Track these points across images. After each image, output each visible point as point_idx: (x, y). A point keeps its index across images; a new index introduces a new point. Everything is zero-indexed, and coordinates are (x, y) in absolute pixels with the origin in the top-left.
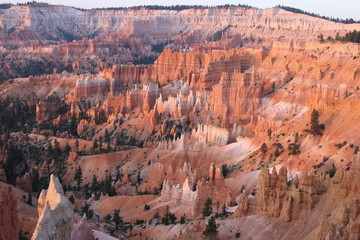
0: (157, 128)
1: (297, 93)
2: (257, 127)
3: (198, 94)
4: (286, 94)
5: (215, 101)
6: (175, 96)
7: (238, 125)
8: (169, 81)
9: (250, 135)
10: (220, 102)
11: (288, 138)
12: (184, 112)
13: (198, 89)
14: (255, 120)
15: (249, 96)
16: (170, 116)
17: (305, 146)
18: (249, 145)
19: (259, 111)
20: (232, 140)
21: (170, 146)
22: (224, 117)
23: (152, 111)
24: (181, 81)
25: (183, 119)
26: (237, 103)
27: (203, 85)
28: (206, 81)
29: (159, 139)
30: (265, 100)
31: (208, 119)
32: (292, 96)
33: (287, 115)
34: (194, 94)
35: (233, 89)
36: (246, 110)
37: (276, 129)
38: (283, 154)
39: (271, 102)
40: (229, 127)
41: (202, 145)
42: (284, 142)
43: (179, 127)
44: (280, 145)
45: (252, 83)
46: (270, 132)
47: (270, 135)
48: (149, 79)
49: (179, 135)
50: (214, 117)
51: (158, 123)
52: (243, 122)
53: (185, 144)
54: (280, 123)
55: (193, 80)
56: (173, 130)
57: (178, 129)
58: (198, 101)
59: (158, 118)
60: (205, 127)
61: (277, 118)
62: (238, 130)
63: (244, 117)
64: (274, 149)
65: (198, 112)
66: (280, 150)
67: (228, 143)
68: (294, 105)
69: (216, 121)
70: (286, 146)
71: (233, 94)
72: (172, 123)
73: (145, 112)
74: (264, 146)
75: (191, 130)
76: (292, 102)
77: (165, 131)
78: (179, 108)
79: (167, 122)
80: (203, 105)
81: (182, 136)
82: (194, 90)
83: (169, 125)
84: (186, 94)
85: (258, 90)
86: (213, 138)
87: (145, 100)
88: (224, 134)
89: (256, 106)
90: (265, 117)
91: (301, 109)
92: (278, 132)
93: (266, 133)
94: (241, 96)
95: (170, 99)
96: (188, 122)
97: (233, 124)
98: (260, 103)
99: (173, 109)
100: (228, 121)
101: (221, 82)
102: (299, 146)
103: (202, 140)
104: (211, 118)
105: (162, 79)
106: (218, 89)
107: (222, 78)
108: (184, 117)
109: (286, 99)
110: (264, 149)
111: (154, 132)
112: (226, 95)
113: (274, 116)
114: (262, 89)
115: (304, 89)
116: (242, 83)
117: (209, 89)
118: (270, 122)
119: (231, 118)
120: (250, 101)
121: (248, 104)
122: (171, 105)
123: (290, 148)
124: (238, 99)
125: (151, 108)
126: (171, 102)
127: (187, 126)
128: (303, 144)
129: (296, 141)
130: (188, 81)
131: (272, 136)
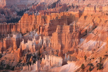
0: (22, 58)
1: (100, 35)
2: (78, 55)
3: (45, 38)
4: (94, 35)
5: (54, 41)
6: (32, 40)
7: (67, 54)
8: (27, 32)
9: (74, 59)
10: (57, 42)
11: (96, 60)
12: (37, 48)
13: (44, 35)
14: (77, 51)
15: (73, 38)
16: (29, 51)
17: (106, 64)
18: (74, 65)
19: (79, 46)
20: (64, 63)
21: (30, 69)
22: (60, 50)
23: (19, 49)
24: (35, 31)
25: (36, 52)
26: (66, 42)
27: (47, 33)
28: (49, 31)
29: (24, 65)
30: (82, 39)
31: (51, 52)
32: (97, 37)
33: (94, 48)
34: (42, 38)
35: (64, 34)
36: (72, 46)
37: (89, 55)
38: (94, 69)
39: (85, 40)
40: (63, 55)
41: (48, 67)
42: (94, 62)
43: (35, 57)
44: (92, 65)
45: (74, 30)
46: (86, 58)
47: (86, 59)
48: (16, 31)
49: (34, 62)
50: (55, 50)
51: (22, 56)
52: (70, 53)
53: (38, 67)
54: (91, 52)
55: (41, 31)
56: (31, 59)
57: (34, 59)
58: (44, 42)
59: (22, 53)
60: (49, 57)
61: (89, 49)
62: (67, 57)
63: (71, 50)
64: (89, 67)
65: (44, 48)
66: (92, 67)
67: (63, 65)
68: (98, 42)
69: (55, 53)
70: (95, 65)
71: (64, 38)
72: (30, 55)
73: (15, 50)
74: (83, 65)
75: (41, 59)
76: (97, 40)
77: (26, 60)
78: (34, 47)
79: (28, 55)
80: (47, 44)
81: (37, 62)
82: (42, 36)
83: (29, 56)
84: (37, 39)
85: (78, 34)
86: (54, 63)
87: (14, 43)
88: (60, 60)
89: (77, 44)
90: (82, 49)
91: (102, 43)
92: (90, 57)
93: (84, 58)
94: (68, 38)
95: (29, 42)
96: (39, 54)
97: (65, 54)
98: (79, 41)
99: (30, 47)
100: (62, 52)
101: (57, 31)
102: (102, 64)
103: (48, 64)
104: (52, 52)
105: (24, 31)
106: (55, 35)
107: (57, 29)
108: (37, 52)
109: (93, 39)
110: (83, 67)
111: (20, 61)
112: (60, 38)
113: (87, 48)
114: (80, 34)
115: (103, 33)
116: (69, 31)
117: (50, 35)
118: (85, 52)
119: (63, 51)
120: (73, 40)
121: (72, 42)
122: (30, 45)
123: (97, 66)
124: (67, 40)
125: (18, 47)
126: (29, 43)
127: (39, 57)
128: (104, 63)
129: (101, 62)
130: (38, 31)
131: (87, 59)
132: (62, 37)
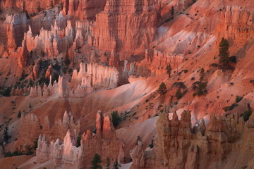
0: (28, 70)
1: (202, 19)
2: (154, 63)
3: (79, 25)
4: (188, 20)
5: (100, 32)
6: (49, 29)
7: (129, 62)
8: (39, 10)
9: (145, 73)
10: (106, 34)
11: (191, 76)
12: (61, 48)
13: (78, 19)
14: (151, 55)
15: (142, 25)
16: (43, 54)
17: (213, 83)
18: (144, 86)
19: (155, 43)
20: (123, 81)
21: (45, 93)
22: (112, 53)
23: (21, 49)
24: (56, 9)
25: (60, 57)
26: (127, 35)
27: (84, 14)
28: (88, 9)
29: (32, 84)
30: (162, 29)
31: (92, 56)
32: (196, 23)
33: (190, 48)
34: (73, 26)
35: (122, 17)
36: (139, 43)
37: (176, 65)
38: (187, 95)
39: (170, 32)
40: (119, 64)
41: (85, 89)
42: (187, 80)
43: (56, 67)
44: (182, 85)
45: (145, 8)
46: (169, 69)
47: (169, 72)
48: (14, 8)
49: (56, 78)
50: (101, 53)
51: (28, 64)
52: (136, 58)
53: (64, 88)
54: (181, 57)
55: (70, 8)
56: (48, 72)
57: (54, 71)
58: (78, 34)
59: (28, 57)
60: (89, 67)
61: (177, 52)
62: (129, 68)
63: (137, 51)
64: (175, 90)
65: (79, 48)
66: (182, 90)
67: (119, 85)
68: (198, 34)
69: (103, 59)
70: (189, 85)
71: (123, 24)
72: (47, 63)
73: (11, 51)
74: (163, 86)
75: (71, 71)
76: (196, 31)
77: (38, 73)
78: (55, 44)
79: (40, 63)
80: (85, 39)
81: (60, 79)
82: (74, 20)
83: (43, 65)
84: (63, 26)
85: (153, 18)
86: (99, 81)
87: (10, 36)
88: (112, 74)
89: (151, 38)
90: (163, 50)
91: (207, 38)
92: (179, 69)
93: (165, 71)
94: (132, 26)
95: (43, 33)
96: (67, 61)
97: (123, 62)
98: (157, 33)
99: (47, 45)
100: (117, 57)
101: (106, 9)
102: (206, 84)
103: (86, 83)
104: (96, 55)
105: (31, 7)
106: (103, 17)
107: (107, 4)
108: (61, 55)
109: (188, 28)
110: (163, 90)
111: (24, 76)
112: (113, 25)
113: (173, 49)
114: (159, 16)
115: (210, 14)
116: (133, 10)
117: (92, 18)
118: (169, 57)
119: (121, 54)
120: (143, 31)
121: (141, 35)
122: (44, 39)
123: (194, 88)
124: (129, 30)
125: (19, 44)
126: (44, 36)
127: (66, 66)
128: (210, 82)
129: (202, 78)
130: (64, 9)
131: (172, 73)
132: (119, 24)
